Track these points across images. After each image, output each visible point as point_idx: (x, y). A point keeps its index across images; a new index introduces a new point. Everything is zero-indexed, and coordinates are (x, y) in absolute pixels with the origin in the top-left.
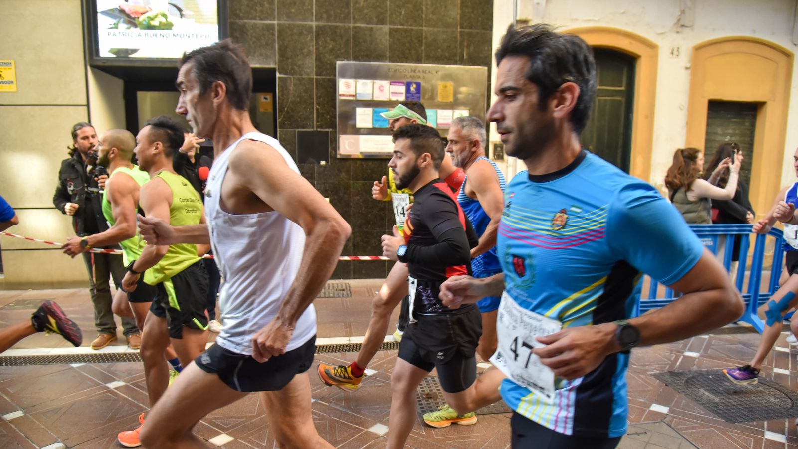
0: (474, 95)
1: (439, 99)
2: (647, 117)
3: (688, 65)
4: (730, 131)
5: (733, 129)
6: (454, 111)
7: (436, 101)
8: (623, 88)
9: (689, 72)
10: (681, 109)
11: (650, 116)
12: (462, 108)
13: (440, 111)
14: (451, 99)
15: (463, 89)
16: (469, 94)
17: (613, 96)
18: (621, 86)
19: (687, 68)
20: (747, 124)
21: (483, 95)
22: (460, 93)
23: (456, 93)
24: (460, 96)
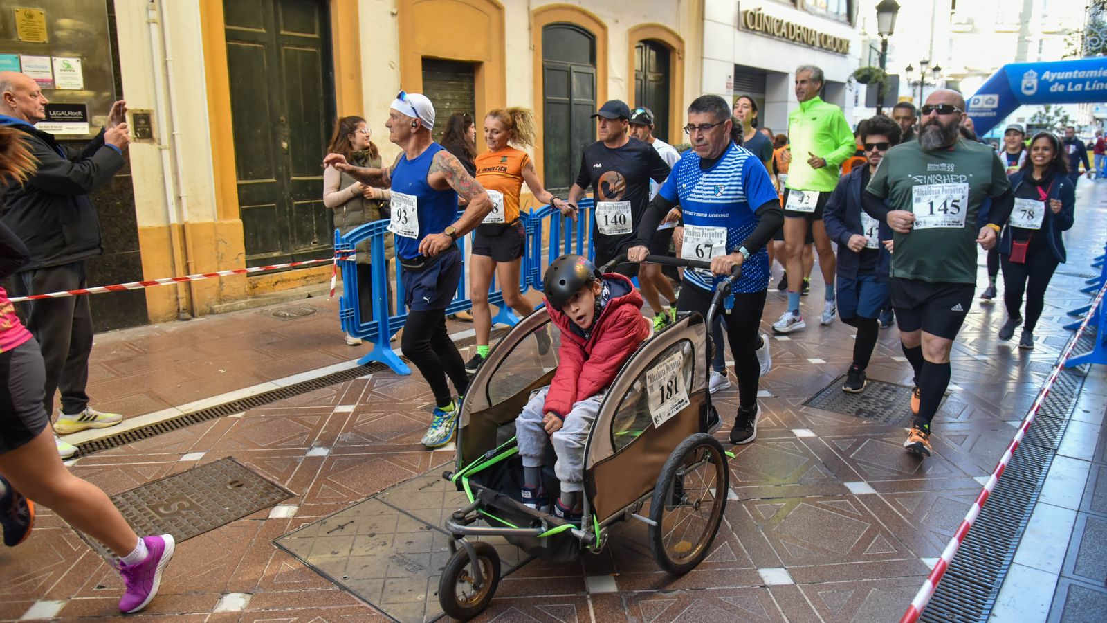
0: (87, 34)
1: (21, 36)
2: (352, 77)
3: (395, 11)
4: (449, 97)
5: (452, 94)
6: (53, 58)
7: (15, 39)
8: (316, 36)
9: (395, 19)
10: (393, 68)
11: (357, 75)
12: (68, 54)
13: (24, 58)
14: (44, 38)
15: (65, 22)
16: (78, 31)
17: (304, 46)
18: (313, 33)
19: (393, 14)
20: (466, 88)
21: (103, 34)
22: (60, 28)
23: (52, 28)
24: (60, 34)
